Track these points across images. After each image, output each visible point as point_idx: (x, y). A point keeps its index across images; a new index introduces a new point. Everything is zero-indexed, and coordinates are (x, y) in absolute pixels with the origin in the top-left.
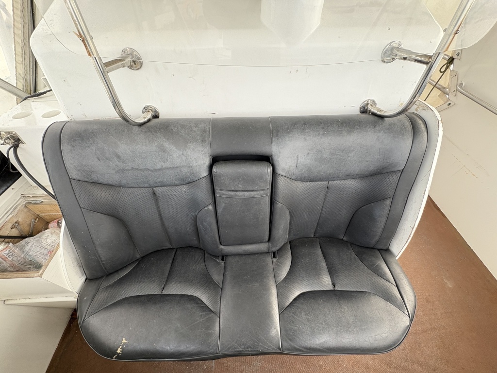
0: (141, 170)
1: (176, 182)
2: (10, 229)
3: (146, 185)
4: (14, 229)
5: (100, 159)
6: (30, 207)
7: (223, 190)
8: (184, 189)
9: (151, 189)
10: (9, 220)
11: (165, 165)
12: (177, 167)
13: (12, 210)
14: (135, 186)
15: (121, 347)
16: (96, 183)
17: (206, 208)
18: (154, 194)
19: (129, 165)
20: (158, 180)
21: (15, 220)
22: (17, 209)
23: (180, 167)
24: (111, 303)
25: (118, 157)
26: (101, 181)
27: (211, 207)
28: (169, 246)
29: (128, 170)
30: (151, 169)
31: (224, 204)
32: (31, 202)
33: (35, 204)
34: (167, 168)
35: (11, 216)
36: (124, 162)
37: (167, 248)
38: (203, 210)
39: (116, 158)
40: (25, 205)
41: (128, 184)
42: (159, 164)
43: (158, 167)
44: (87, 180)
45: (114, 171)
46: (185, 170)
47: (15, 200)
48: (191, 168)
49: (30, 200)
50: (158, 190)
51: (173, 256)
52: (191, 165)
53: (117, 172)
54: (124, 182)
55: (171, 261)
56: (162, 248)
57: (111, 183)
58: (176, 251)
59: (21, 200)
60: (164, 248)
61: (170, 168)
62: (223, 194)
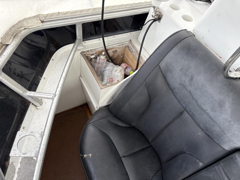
0: (193, 98)
1: (201, 125)
2: (112, 52)
3: (184, 105)
4: (113, 53)
5: (182, 70)
6: (127, 49)
7: (224, 171)
8: (200, 133)
9: (183, 110)
10: (116, 48)
11: (209, 111)
12: (215, 122)
13: (121, 44)
14: (178, 99)
15: (87, 155)
16: (165, 77)
17: (198, 161)
18: (181, 113)
19: (191, 89)
20: (193, 112)
21: (117, 50)
22: (122, 46)
23: (217, 123)
24: (103, 131)
25: (192, 79)
26: (168, 79)
27: (201, 164)
28: (150, 140)
29: (186, 89)
30: (199, 104)
31: (212, 176)
32: (129, 47)
33: (130, 50)
34: (208, 114)
35: (118, 46)
36: (190, 85)
37: (148, 139)
38: (194, 158)
39: (189, 78)
40: (126, 46)
41: (177, 94)
42: (207, 107)
43: (205, 108)
44: (163, 72)
45: (180, 82)
46: (217, 129)
47: (126, 40)
48: (223, 133)
49: (130, 46)
50: (186, 115)
51: (145, 147)
52: (226, 132)
53: (180, 84)
54: (176, 91)
55: (141, 148)
56: (146, 136)
57: (170, 84)
58: (149, 147)
59: (128, 42)
60: (147, 137)
61: (210, 116)
62: (221, 172)
